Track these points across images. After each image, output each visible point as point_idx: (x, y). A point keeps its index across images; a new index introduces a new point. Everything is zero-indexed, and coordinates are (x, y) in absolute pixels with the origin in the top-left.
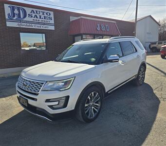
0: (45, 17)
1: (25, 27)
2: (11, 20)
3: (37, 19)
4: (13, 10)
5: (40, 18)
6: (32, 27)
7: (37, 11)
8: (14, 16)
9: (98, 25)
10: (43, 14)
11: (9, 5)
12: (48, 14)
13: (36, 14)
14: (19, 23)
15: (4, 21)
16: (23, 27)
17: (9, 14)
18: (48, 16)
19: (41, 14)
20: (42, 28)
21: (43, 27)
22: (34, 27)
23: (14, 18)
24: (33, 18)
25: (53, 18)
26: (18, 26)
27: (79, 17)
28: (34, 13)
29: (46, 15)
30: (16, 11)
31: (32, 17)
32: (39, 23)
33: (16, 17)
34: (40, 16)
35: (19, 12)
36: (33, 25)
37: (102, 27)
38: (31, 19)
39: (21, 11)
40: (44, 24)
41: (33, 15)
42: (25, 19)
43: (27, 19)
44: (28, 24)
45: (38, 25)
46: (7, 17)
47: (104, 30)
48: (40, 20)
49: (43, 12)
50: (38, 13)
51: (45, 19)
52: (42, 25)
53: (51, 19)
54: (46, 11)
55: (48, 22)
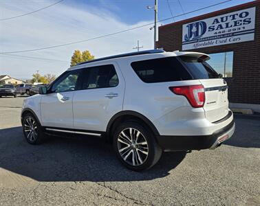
0: (236, 22)
1: (202, 47)
2: (187, 41)
3: (221, 30)
4: (191, 28)
5: (227, 27)
6: (212, 45)
7: (222, 19)
8: (191, 36)
10: (234, 18)
11: (187, 25)
12: (244, 15)
14: (196, 43)
16: (200, 47)
17: (186, 36)
18: (243, 19)
19: (230, 19)
20: (228, 42)
22: (215, 43)
23: (191, 39)
24: (215, 31)
25: (253, 20)
28: (218, 22)
29: (237, 18)
30: (194, 29)
31: (213, 29)
32: (223, 36)
33: (193, 37)
34: (227, 24)
36: (213, 41)
38: (211, 34)
39: (200, 26)
40: (233, 35)
41: (216, 25)
42: (204, 36)
43: (207, 34)
44: (207, 42)
45: (221, 40)
46: (183, 40)
48: (227, 29)
49: (234, 16)
50: (225, 19)
51: (235, 25)
52: (228, 38)
53: (249, 22)
54: (239, 12)
55: (242, 30)
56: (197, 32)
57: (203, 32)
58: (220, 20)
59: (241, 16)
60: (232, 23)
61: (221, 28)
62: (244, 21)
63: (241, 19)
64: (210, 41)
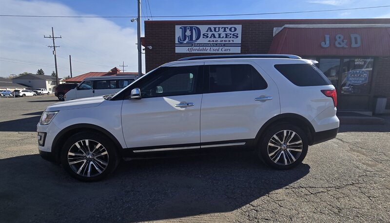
0: (226, 35)
1: (197, 52)
2: (181, 44)
3: (215, 39)
4: (185, 31)
5: (219, 37)
6: (206, 52)
7: (215, 28)
8: (185, 39)
9: (328, 37)
10: (225, 31)
11: (180, 26)
12: (233, 29)
13: (214, 32)
14: (190, 48)
15: (174, 45)
16: (195, 52)
17: (179, 38)
18: (232, 33)
19: (222, 30)
21: (221, 50)
22: (209, 50)
23: (185, 42)
24: (208, 39)
25: (240, 35)
26: (188, 52)
27: (283, 27)
28: (211, 31)
29: (228, 31)
30: (188, 33)
31: (207, 37)
32: (217, 45)
33: (187, 40)
34: (220, 35)
35: (192, 33)
36: (207, 48)
37: (338, 41)
38: (206, 41)
39: (194, 31)
40: (224, 45)
41: (210, 34)
42: (198, 42)
43: (202, 40)
44: (201, 48)
45: (215, 48)
46: (177, 42)
48: (220, 39)
49: (225, 28)
50: (217, 30)
51: (226, 37)
52: (221, 48)
53: (237, 37)
54: (230, 26)
55: (231, 42)
56: (191, 36)
57: (198, 38)
58: (213, 29)
59: (230, 30)
60: (223, 34)
61: (215, 37)
62: (233, 35)
63: (230, 32)
64: (204, 48)
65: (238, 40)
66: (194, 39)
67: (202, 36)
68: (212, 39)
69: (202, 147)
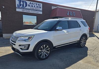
0: (37, 6)
1: (26, 12)
2: (19, 8)
3: (33, 8)
4: (20, 2)
5: (34, 7)
6: (29, 12)
7: (33, 3)
8: (20, 6)
9: (68, 12)
10: (36, 5)
12: (39, 5)
13: (32, 5)
14: (23, 10)
15: (15, 8)
21: (35, 12)
22: (31, 12)
24: (30, 7)
25: (42, 7)
26: (22, 11)
27: (57, 7)
28: (31, 4)
30: (22, 3)
31: (30, 6)
32: (33, 10)
33: (21, 6)
34: (34, 6)
35: (23, 3)
37: (71, 13)
38: (29, 8)
40: (36, 10)
41: (31, 5)
42: (26, 8)
44: (28, 10)
45: (33, 11)
46: (17, 6)
47: (72, 15)
48: (35, 8)
49: (36, 4)
50: (34, 4)
51: (37, 7)
52: (35, 11)
53: (41, 8)
54: (38, 3)
55: (39, 10)
56: (23, 5)
57: (26, 6)
58: (32, 4)
59: (38, 5)
60: (36, 6)
61: (33, 7)
62: (39, 7)
64: (29, 10)
65: (41, 9)
66: (24, 6)
67: (28, 5)
68: (32, 7)
69: (70, 44)
